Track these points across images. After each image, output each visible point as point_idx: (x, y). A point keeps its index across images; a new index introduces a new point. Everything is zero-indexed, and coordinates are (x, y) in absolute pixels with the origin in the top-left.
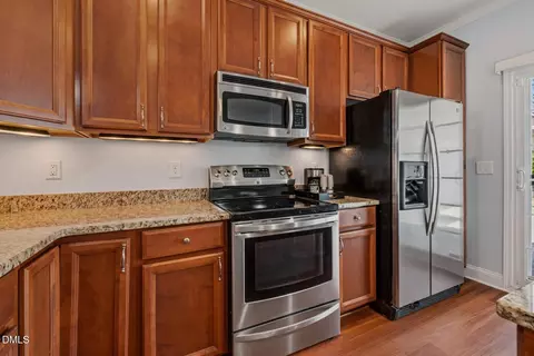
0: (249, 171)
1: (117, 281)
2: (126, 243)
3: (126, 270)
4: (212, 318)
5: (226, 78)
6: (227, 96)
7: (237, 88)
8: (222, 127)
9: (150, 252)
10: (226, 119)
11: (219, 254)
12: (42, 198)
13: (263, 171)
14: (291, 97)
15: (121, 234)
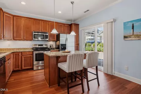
0: (39, 45)
1: (19, 57)
2: (20, 53)
3: (20, 56)
4: (31, 63)
5: (34, 32)
6: (34, 35)
7: (36, 34)
8: (34, 39)
9: (23, 54)
10: (34, 38)
11: (32, 55)
12: (8, 49)
13: (42, 45)
14: (45, 34)
15: (19, 52)
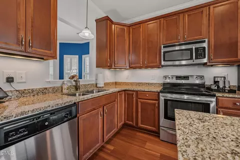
0: (178, 78)
6: (165, 53)
8: (163, 63)
9: (139, 97)
10: (164, 60)
11: (157, 102)
13: (186, 78)
14: (194, 46)
15: (133, 91)
